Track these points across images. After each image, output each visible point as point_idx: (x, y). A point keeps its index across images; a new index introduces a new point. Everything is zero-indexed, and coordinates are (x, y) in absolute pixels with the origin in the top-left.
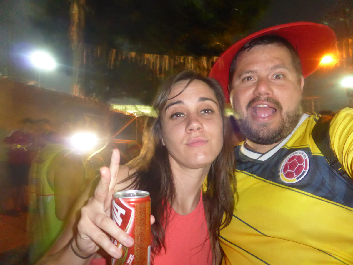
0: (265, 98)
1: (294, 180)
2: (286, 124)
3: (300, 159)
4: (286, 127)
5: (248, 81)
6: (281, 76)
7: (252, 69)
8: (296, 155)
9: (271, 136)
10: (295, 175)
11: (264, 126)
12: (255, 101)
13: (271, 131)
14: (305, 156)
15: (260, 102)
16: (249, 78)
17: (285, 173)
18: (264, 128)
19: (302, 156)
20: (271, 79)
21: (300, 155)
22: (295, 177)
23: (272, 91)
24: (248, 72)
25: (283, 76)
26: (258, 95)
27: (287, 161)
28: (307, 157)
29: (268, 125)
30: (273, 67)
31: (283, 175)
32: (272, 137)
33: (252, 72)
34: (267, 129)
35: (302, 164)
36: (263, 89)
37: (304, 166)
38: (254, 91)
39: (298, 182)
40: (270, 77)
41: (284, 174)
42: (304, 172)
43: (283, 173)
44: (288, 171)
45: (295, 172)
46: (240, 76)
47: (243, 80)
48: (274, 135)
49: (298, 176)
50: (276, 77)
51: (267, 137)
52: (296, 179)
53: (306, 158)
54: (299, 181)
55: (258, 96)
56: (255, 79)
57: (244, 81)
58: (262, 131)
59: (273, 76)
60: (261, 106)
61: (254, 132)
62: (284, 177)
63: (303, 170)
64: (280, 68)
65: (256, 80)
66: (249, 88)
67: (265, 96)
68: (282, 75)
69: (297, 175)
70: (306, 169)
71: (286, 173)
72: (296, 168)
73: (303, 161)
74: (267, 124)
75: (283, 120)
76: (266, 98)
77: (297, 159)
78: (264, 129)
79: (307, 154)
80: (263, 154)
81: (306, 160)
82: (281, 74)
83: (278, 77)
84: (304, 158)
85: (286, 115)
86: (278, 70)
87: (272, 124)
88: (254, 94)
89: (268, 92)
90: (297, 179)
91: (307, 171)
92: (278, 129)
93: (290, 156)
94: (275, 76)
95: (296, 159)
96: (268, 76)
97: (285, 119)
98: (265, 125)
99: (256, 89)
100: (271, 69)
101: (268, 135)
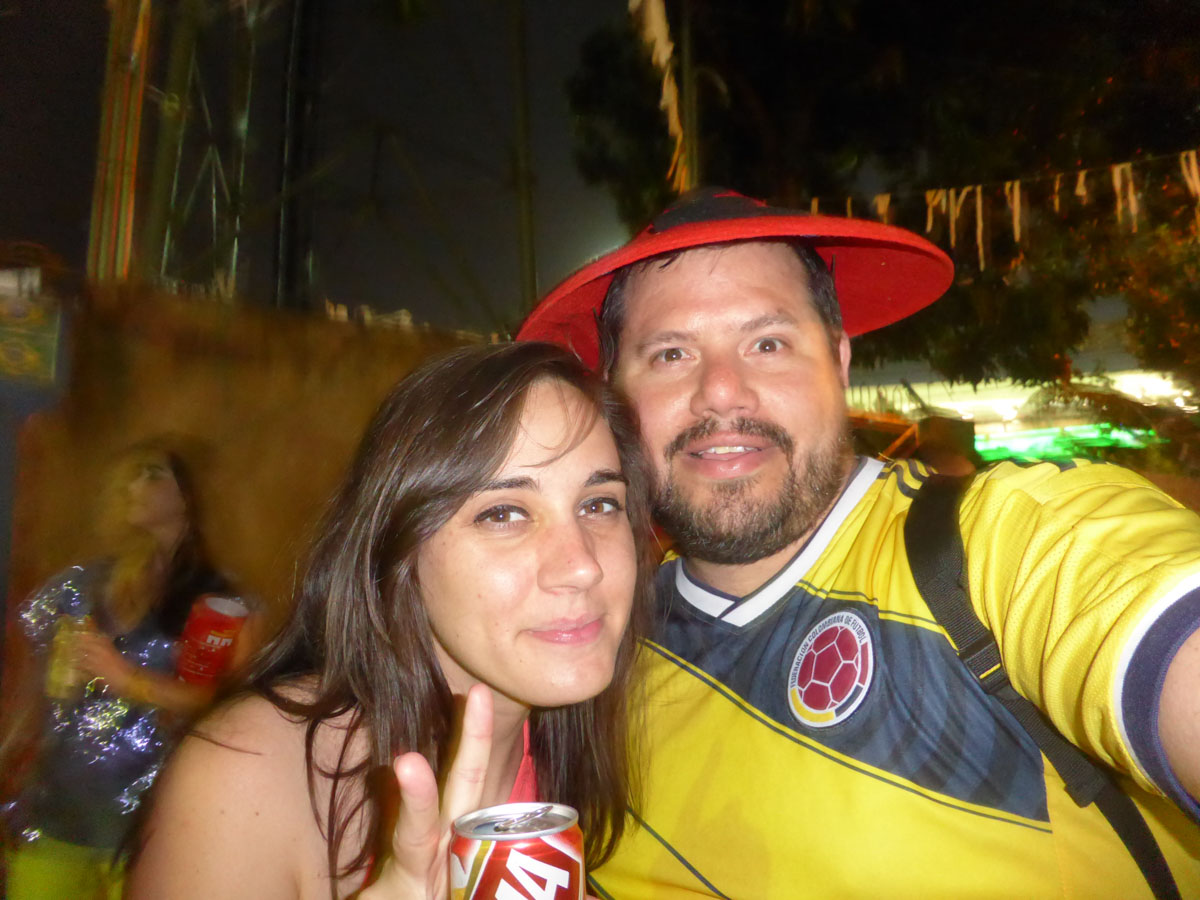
0: (732, 423)
1: (827, 717)
2: (804, 492)
3: (847, 644)
4: (801, 501)
5: (669, 363)
6: (779, 346)
7: (678, 328)
8: (836, 628)
9: (757, 525)
10: (832, 700)
11: (733, 492)
12: (701, 436)
13: (755, 508)
14: (861, 633)
15: (718, 439)
16: (672, 354)
17: (804, 690)
18: (733, 497)
19: (854, 633)
20: (745, 355)
21: (850, 628)
22: (831, 706)
23: (754, 395)
24: (668, 337)
25: (784, 343)
26: (706, 414)
27: (810, 644)
28: (867, 639)
29: (746, 484)
30: (749, 323)
31: (798, 694)
32: (761, 530)
33: (679, 336)
34: (742, 500)
35: (853, 662)
36: (721, 393)
37: (859, 670)
38: (693, 400)
39: (839, 724)
40: (741, 352)
41: (801, 692)
42: (858, 690)
43: (797, 687)
44: (813, 681)
45: (832, 686)
46: (641, 348)
47: (654, 359)
48: (768, 524)
49: (840, 704)
50: (763, 348)
51: (746, 528)
52: (834, 714)
53: (864, 642)
54: (845, 720)
55: (710, 417)
56: (693, 359)
57: (655, 363)
58: (727, 510)
59: (752, 345)
60: (721, 450)
61: (699, 518)
62: (801, 701)
63: (856, 683)
64: (771, 323)
65: (695, 359)
66: (674, 390)
67: (734, 416)
68: (781, 341)
69: (838, 697)
70: (862, 680)
71: (806, 688)
72: (835, 675)
73: (857, 651)
74: (742, 481)
75: (794, 475)
76: (736, 422)
77: (838, 642)
78: (734, 501)
79: (867, 626)
80: (738, 601)
81: (864, 647)
82: (776, 339)
83: (767, 346)
84: (858, 640)
85: (807, 465)
86: (768, 331)
87: (757, 482)
88: (692, 410)
89: (742, 402)
90: (839, 711)
91: (865, 688)
92: (778, 504)
93: (818, 630)
94: (757, 345)
95: (834, 642)
96: (736, 346)
97: (800, 474)
98: (732, 488)
99: (700, 394)
100: (743, 328)
101: (749, 521)
